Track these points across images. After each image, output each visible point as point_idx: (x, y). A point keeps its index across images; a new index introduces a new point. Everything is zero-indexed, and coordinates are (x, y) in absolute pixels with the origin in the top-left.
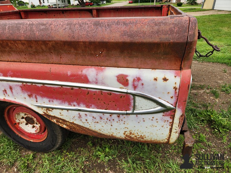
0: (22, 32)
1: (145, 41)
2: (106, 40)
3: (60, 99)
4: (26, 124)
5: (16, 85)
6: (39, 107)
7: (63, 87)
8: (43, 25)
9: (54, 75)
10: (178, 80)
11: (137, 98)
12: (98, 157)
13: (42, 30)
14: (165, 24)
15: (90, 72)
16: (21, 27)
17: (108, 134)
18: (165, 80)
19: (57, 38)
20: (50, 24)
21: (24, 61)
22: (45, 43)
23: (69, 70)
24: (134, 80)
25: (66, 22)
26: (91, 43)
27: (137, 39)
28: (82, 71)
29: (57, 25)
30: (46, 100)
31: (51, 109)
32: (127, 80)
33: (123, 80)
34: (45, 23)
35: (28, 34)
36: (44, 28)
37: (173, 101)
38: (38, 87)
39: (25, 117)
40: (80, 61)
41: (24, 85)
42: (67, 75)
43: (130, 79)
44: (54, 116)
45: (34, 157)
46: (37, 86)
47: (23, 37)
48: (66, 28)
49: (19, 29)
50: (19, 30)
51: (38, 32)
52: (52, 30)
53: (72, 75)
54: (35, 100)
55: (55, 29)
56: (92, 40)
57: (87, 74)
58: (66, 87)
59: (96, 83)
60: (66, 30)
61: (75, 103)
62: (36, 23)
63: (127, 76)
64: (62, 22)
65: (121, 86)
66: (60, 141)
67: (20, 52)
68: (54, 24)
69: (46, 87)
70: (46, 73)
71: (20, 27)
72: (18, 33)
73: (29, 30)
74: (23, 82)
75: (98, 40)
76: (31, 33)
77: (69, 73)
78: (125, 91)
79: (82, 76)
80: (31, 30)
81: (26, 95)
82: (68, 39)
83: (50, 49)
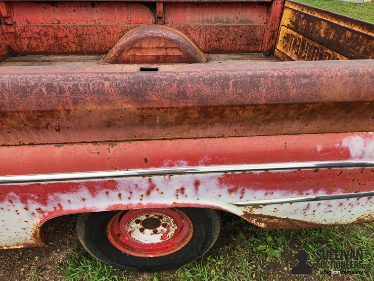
0: (264, 91)
5: (212, 178)
6: (241, 205)
7: (302, 170)
8: (305, 77)
9: (292, 153)
13: (304, 85)
15: (355, 143)
16: (262, 82)
20: (319, 76)
21: (231, 136)
25: (347, 71)
28: (340, 142)
29: (332, 77)
30: (260, 193)
31: (262, 206)
34: (308, 74)
35: (276, 93)
36: (308, 82)
38: (256, 175)
39: (143, 219)
41: (227, 176)
42: (316, 150)
44: (259, 214)
46: (253, 173)
47: (264, 100)
48: (347, 82)
49: (256, 86)
50: (257, 88)
51: (295, 90)
52: (322, 85)
53: (324, 151)
54: (239, 195)
55: (327, 84)
57: (349, 146)
58: (306, 169)
59: (361, 158)
60: (348, 84)
61: (310, 191)
62: (292, 74)
64: (339, 71)
67: (234, 122)
68: (325, 75)
69: (271, 173)
70: (278, 152)
71: (259, 82)
72: (254, 93)
73: (278, 87)
74: (226, 171)
76: (281, 92)
77: (319, 149)
79: (342, 149)
80: (283, 87)
81: (224, 191)
83: (301, 114)
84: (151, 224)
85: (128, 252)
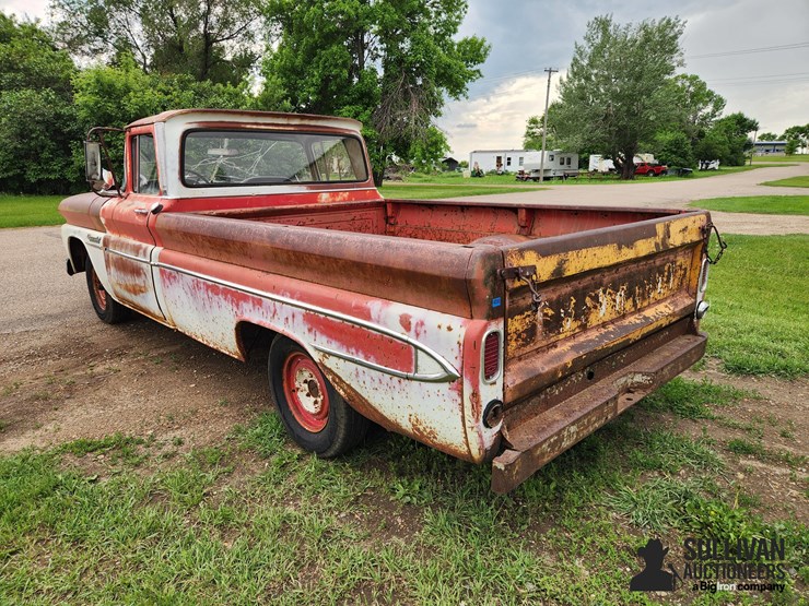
1: (426, 271)
2: (390, 265)
3: (339, 341)
4: (308, 395)
5: (300, 313)
6: (316, 349)
8: (339, 239)
10: (463, 332)
11: (419, 351)
12: (393, 491)
14: (448, 254)
15: (375, 305)
17: (392, 418)
18: (449, 329)
19: (347, 257)
22: (336, 260)
23: (354, 299)
24: (417, 324)
26: (377, 267)
27: (420, 269)
28: (366, 303)
30: (324, 339)
31: (327, 356)
32: (410, 323)
33: (405, 323)
37: (458, 364)
38: (320, 319)
39: (309, 379)
40: (369, 290)
41: (307, 314)
43: (413, 322)
44: (330, 367)
45: (300, 459)
46: (319, 316)
49: (316, 242)
53: (357, 307)
54: (313, 337)
56: (378, 263)
57: (371, 308)
58: (347, 323)
59: (378, 322)
61: (354, 351)
63: (410, 317)
65: (403, 330)
66: (341, 436)
67: (313, 269)
70: (331, 300)
74: (306, 309)
75: (384, 264)
77: (353, 304)
78: (405, 337)
79: (366, 309)
80: (327, 244)
81: (306, 329)
82: (356, 259)
83: (340, 269)
84: (313, 391)
85: (294, 412)
